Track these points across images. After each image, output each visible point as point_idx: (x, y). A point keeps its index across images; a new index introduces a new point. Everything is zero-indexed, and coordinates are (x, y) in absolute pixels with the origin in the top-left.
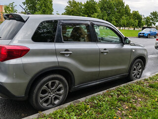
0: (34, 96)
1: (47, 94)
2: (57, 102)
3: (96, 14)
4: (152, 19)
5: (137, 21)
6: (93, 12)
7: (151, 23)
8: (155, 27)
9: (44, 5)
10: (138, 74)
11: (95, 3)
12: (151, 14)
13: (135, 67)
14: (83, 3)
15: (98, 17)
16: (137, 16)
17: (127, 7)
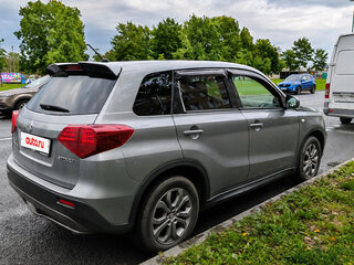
0: (144, 221)
1: (164, 218)
2: (180, 232)
3: (182, 51)
4: (298, 55)
5: (268, 60)
6: (175, 47)
7: (297, 63)
8: (305, 70)
9: (64, 37)
10: (313, 167)
11: (177, 27)
12: (295, 44)
13: (307, 153)
14: (151, 29)
15: (186, 57)
16: (266, 50)
17: (245, 33)
